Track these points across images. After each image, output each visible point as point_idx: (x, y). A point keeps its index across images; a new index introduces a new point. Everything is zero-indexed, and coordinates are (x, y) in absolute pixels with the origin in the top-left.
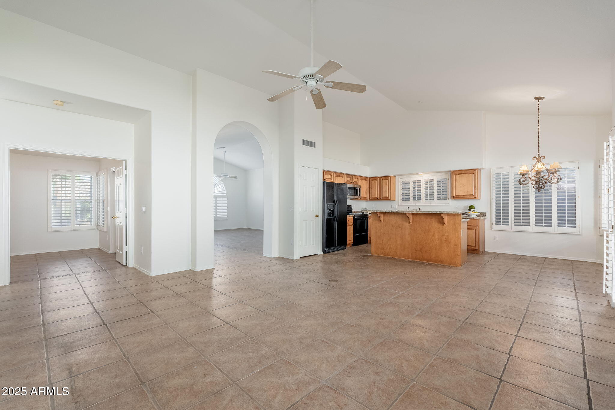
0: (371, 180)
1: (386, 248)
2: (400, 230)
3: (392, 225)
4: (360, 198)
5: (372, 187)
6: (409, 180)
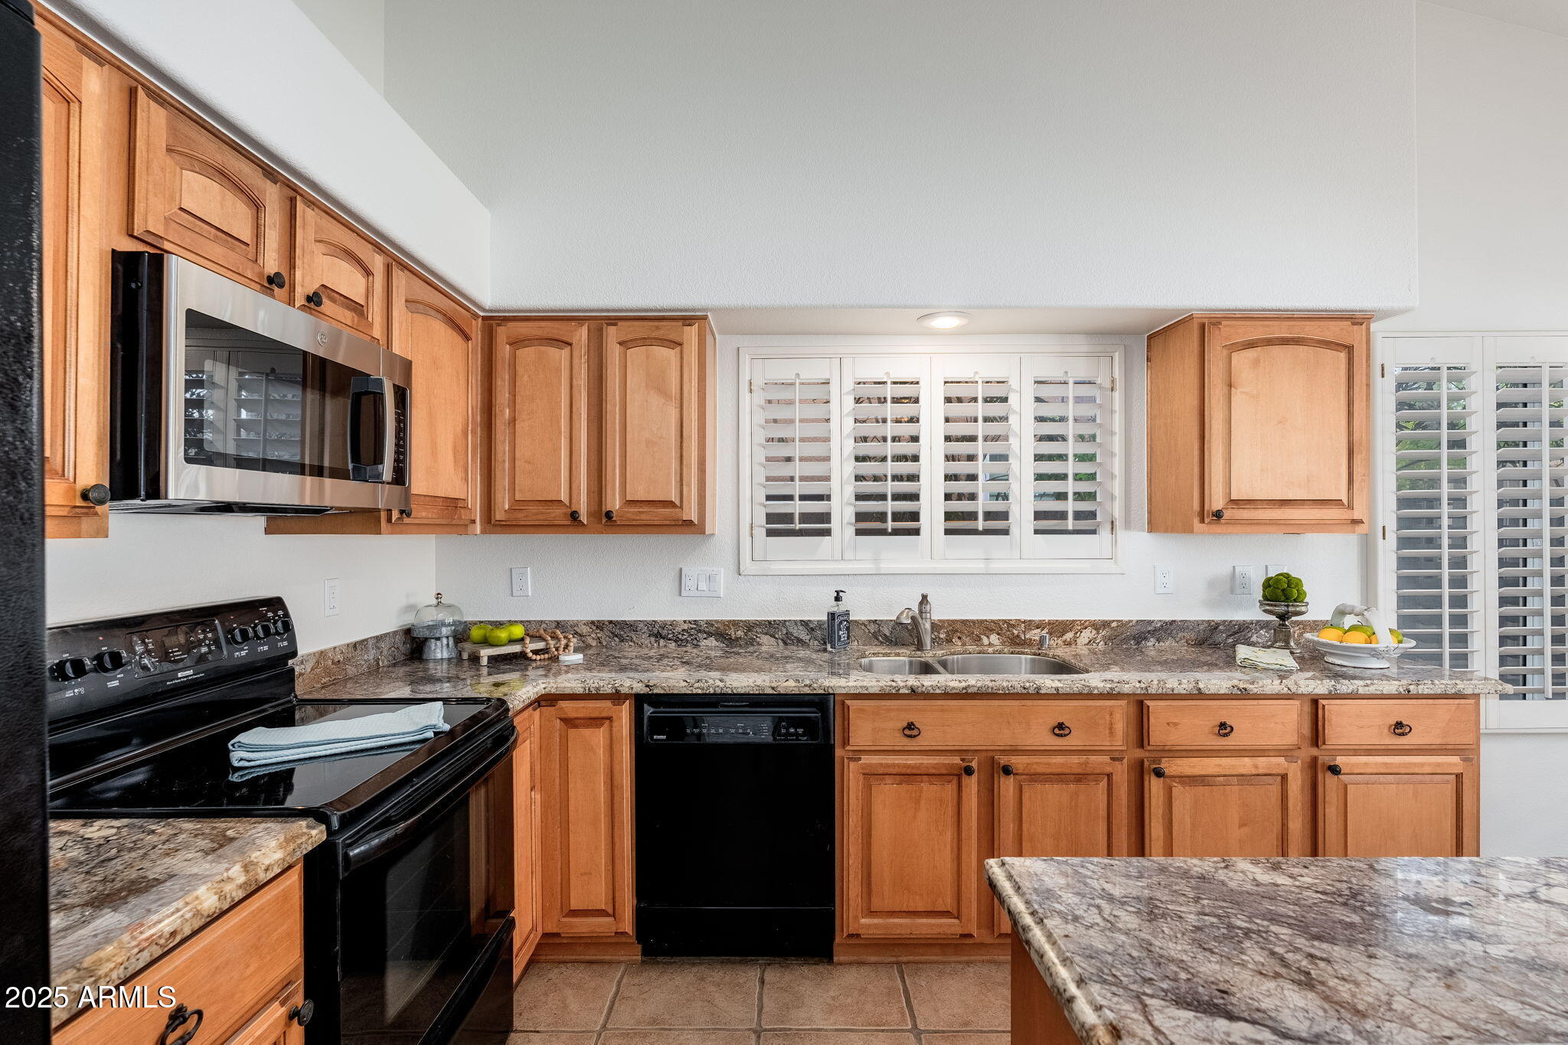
4: (402, 512)
5: (513, 410)
6: (823, 375)
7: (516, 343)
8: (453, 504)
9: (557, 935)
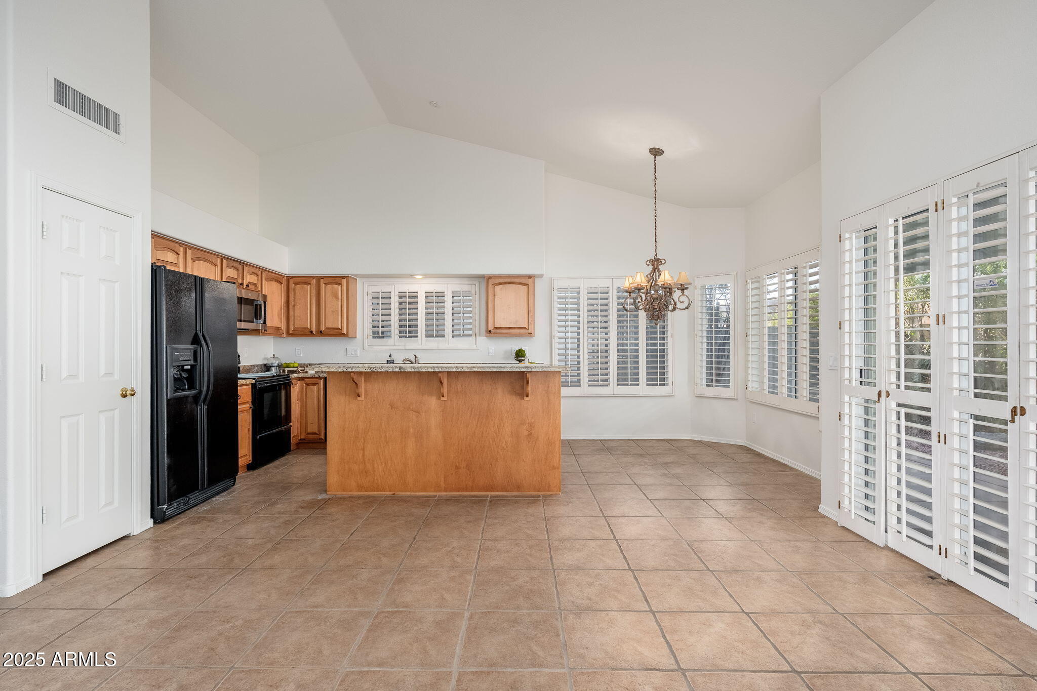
0: (290, 283)
1: (374, 471)
2: (414, 417)
3: (390, 405)
4: (265, 330)
5: (295, 303)
6: (390, 290)
7: (296, 284)
8: (277, 329)
9: (304, 439)
